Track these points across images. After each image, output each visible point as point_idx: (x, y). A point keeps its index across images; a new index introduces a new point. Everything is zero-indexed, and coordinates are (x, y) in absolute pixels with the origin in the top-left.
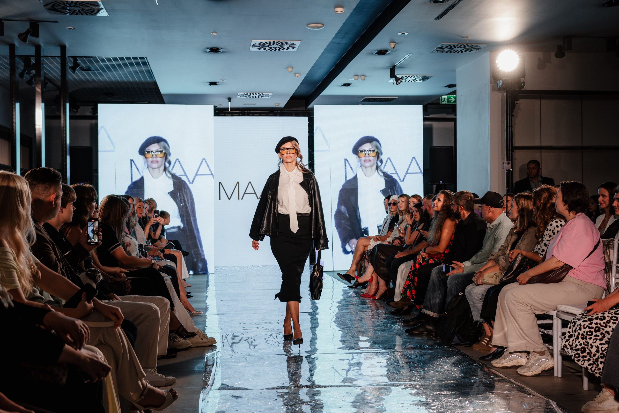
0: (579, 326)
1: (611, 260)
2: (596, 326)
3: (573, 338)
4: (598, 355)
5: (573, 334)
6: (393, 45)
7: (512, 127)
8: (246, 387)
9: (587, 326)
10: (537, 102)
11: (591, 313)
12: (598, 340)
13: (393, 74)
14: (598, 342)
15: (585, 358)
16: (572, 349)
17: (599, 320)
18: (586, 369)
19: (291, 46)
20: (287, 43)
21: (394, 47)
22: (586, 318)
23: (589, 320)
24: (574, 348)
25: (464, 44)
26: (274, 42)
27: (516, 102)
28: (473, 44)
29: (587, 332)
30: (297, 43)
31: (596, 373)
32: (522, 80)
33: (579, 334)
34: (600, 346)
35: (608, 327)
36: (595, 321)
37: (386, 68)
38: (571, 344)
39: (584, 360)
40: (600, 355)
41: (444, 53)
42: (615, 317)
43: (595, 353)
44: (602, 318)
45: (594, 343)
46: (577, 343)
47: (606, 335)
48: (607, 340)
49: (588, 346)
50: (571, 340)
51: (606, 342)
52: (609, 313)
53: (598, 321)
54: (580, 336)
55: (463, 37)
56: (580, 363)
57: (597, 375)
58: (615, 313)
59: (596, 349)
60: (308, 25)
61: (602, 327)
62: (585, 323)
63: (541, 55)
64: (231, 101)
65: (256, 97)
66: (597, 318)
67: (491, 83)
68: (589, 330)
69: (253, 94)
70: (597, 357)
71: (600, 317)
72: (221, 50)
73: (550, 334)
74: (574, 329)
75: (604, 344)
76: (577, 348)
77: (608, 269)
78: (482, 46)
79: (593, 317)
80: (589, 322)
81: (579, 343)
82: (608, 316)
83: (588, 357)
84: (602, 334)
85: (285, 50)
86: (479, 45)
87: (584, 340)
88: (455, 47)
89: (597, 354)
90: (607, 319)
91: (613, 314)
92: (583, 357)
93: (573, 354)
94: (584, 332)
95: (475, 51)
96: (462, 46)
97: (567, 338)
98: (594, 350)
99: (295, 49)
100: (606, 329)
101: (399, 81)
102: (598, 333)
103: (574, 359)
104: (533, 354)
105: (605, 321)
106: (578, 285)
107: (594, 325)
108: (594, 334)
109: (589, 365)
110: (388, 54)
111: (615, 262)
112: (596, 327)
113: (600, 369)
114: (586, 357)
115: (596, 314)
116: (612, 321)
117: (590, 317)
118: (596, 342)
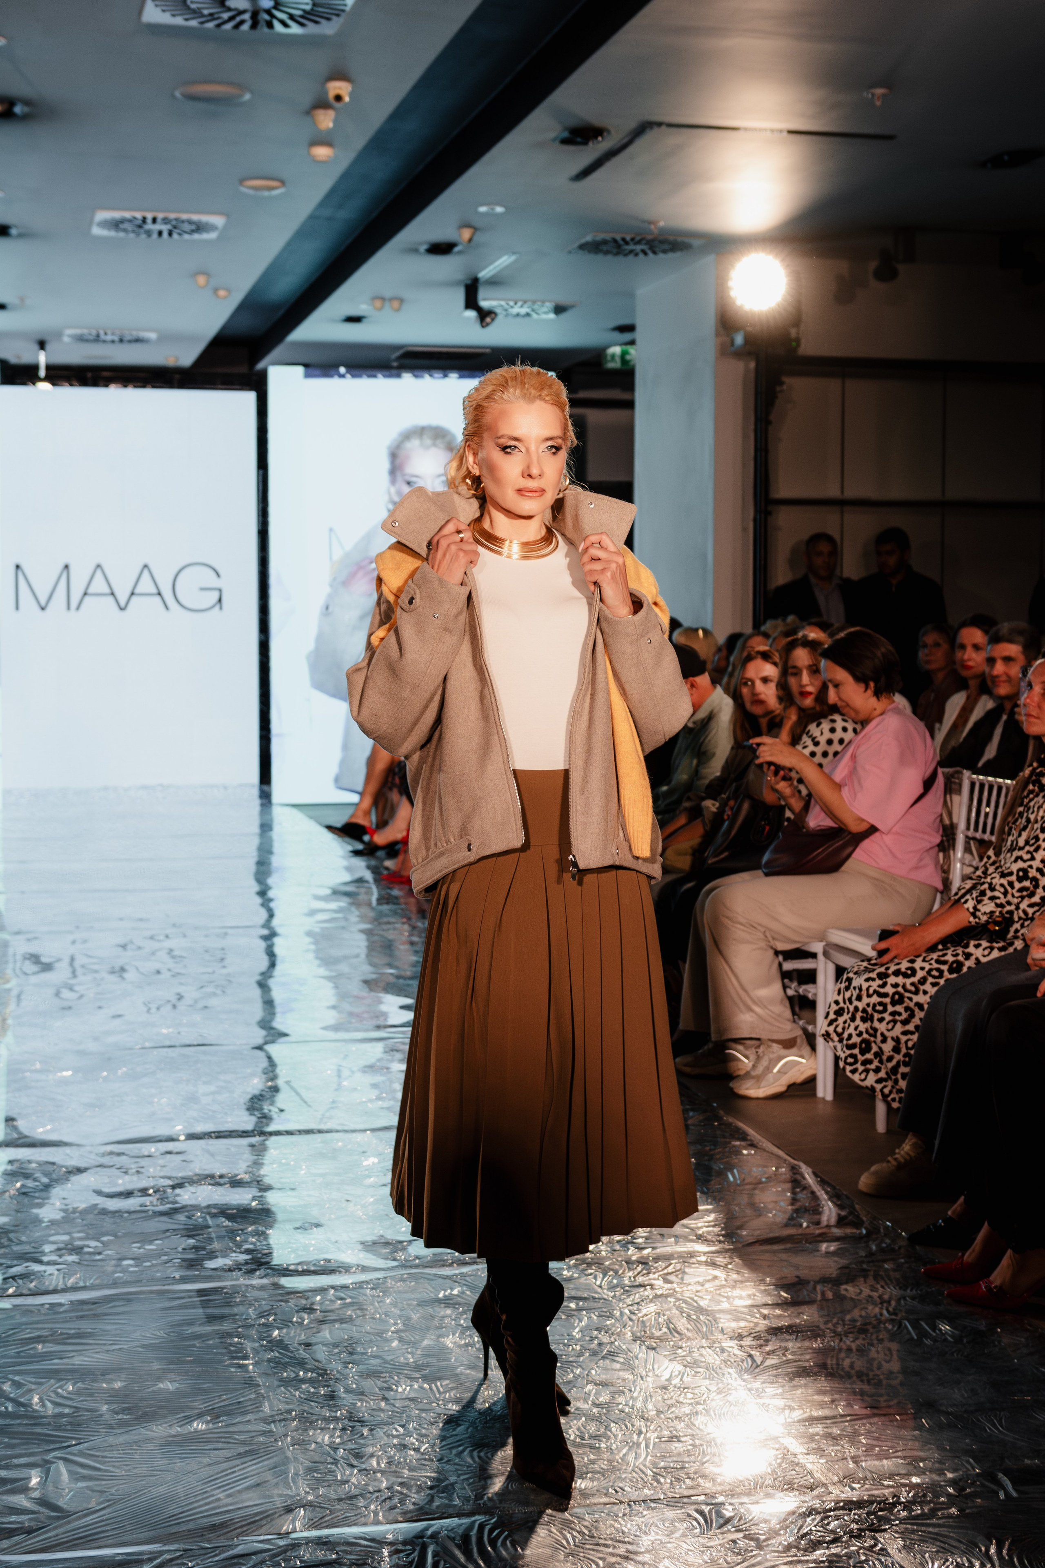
0: (857, 991)
1: (955, 820)
2: (894, 990)
3: (846, 1017)
4: (898, 1057)
5: (845, 1007)
6: (466, 234)
7: (766, 451)
8: (65, 1139)
9: (875, 992)
10: (834, 385)
11: (886, 958)
12: (899, 1025)
13: (471, 302)
14: (899, 1028)
15: (868, 1066)
16: (841, 1041)
17: (901, 977)
18: (873, 1089)
19: (199, 228)
20: (190, 222)
21: (470, 240)
22: (873, 970)
23: (882, 976)
24: (845, 1042)
25: (649, 237)
26: (154, 220)
27: (778, 389)
28: (671, 238)
29: (874, 1005)
30: (218, 221)
31: (894, 1100)
32: (793, 332)
33: (856, 1009)
34: (903, 1038)
35: (921, 992)
36: (892, 980)
37: (454, 284)
38: (839, 1030)
39: (867, 1071)
40: (902, 1059)
41: (600, 257)
42: (938, 970)
43: (892, 1053)
44: (909, 972)
45: (888, 1030)
46: (851, 1030)
47: (916, 1013)
48: (919, 1022)
49: (875, 1036)
50: (841, 1020)
51: (917, 1027)
52: (924, 960)
53: (900, 980)
54: (859, 1015)
55: (644, 221)
56: (856, 1077)
57: (895, 1105)
58: (937, 961)
59: (893, 1043)
60: (241, 181)
61: (907, 995)
62: (871, 983)
63: (843, 266)
64: (48, 347)
65: (113, 342)
66: (897, 973)
67: (717, 334)
68: (879, 1000)
69: (106, 334)
70: (894, 1062)
71: (903, 970)
72: (13, 231)
73: (810, 996)
74: (848, 995)
75: (912, 1033)
76: (850, 1042)
77: (948, 841)
78: (695, 243)
79: (888, 969)
80: (879, 982)
81: (856, 1029)
82: (922, 969)
83: (876, 1063)
84: (907, 1009)
85: (186, 236)
86: (686, 240)
87: (868, 1024)
88: (627, 243)
89: (896, 1055)
90: (920, 974)
91: (933, 962)
92: (866, 1062)
93: (843, 1056)
94: (868, 1005)
95: (678, 254)
96: (644, 242)
97: (832, 1016)
98: (887, 1047)
99: (213, 235)
100: (916, 998)
101: (488, 320)
102: (899, 1008)
103: (844, 1069)
104: (769, 1046)
105: (915, 979)
106: (877, 883)
107: (889, 990)
108: (890, 1008)
109: (879, 1081)
110: (460, 252)
111: (962, 826)
112: (894, 994)
113: (900, 1091)
114: (870, 1062)
115: (896, 961)
116: (930, 980)
117: (883, 969)
118: (893, 1027)
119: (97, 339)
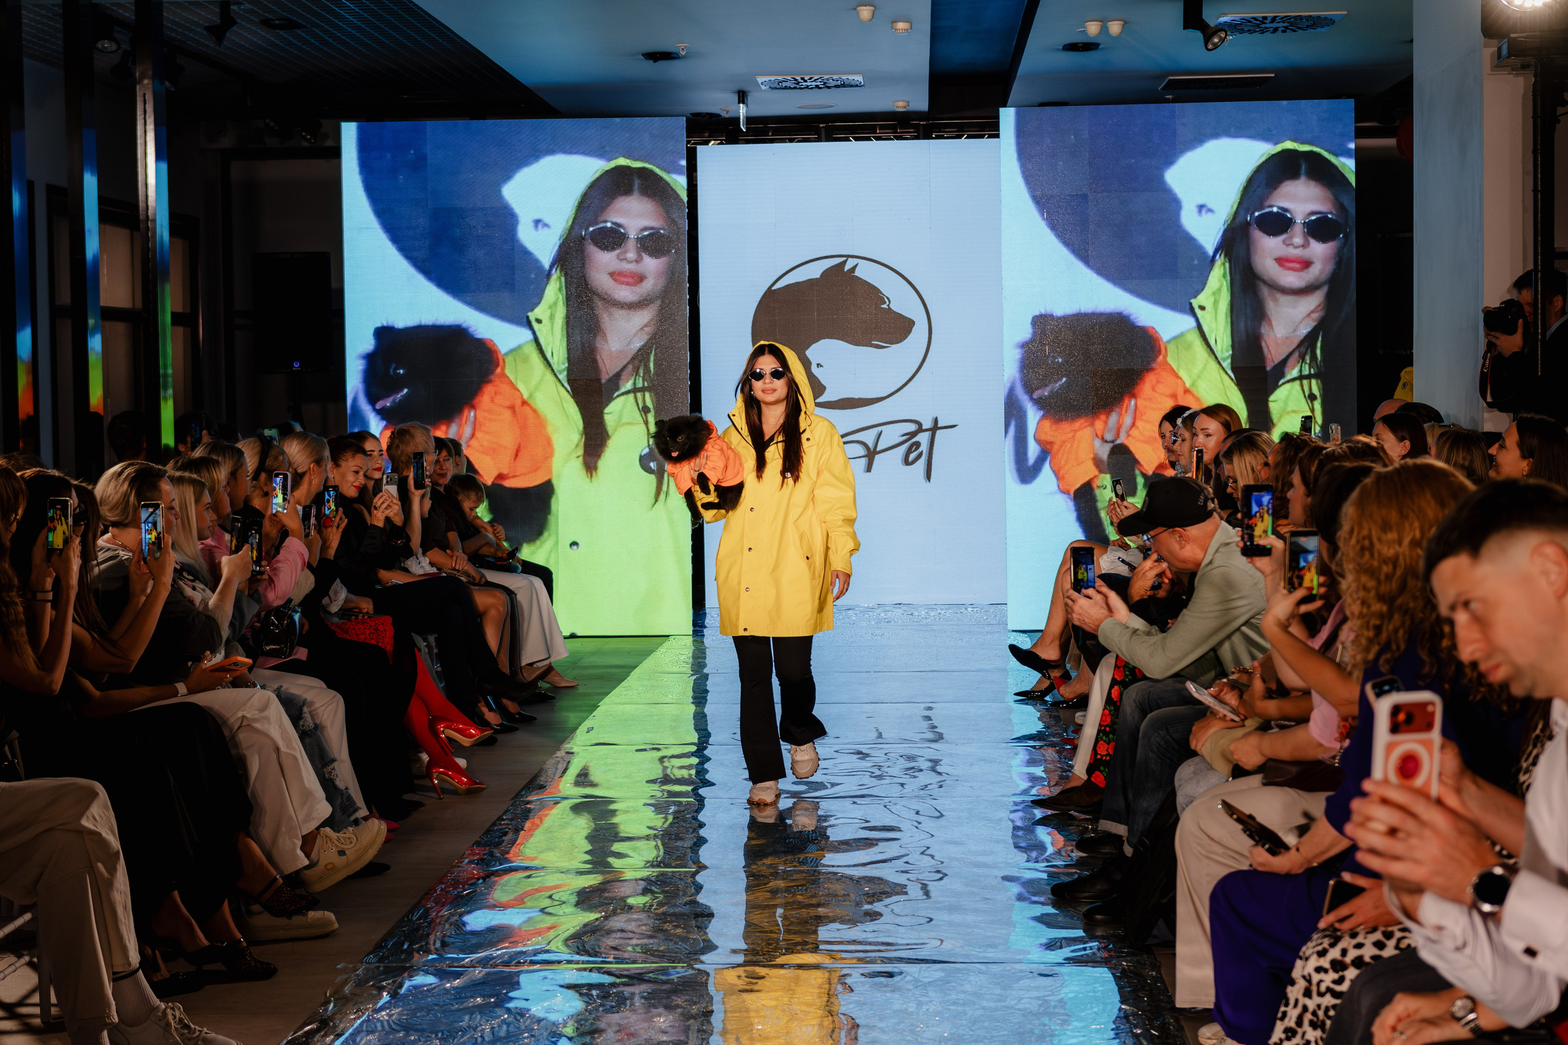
9: (1329, 989)
13: (1192, 19)
23: (1338, 966)
29: (1327, 1009)
33: (1305, 1009)
54: (1308, 1016)
62: (1322, 976)
64: (747, 98)
65: (817, 86)
67: (1485, 44)
80: (1333, 975)
101: (1216, 40)
119: (797, 86)
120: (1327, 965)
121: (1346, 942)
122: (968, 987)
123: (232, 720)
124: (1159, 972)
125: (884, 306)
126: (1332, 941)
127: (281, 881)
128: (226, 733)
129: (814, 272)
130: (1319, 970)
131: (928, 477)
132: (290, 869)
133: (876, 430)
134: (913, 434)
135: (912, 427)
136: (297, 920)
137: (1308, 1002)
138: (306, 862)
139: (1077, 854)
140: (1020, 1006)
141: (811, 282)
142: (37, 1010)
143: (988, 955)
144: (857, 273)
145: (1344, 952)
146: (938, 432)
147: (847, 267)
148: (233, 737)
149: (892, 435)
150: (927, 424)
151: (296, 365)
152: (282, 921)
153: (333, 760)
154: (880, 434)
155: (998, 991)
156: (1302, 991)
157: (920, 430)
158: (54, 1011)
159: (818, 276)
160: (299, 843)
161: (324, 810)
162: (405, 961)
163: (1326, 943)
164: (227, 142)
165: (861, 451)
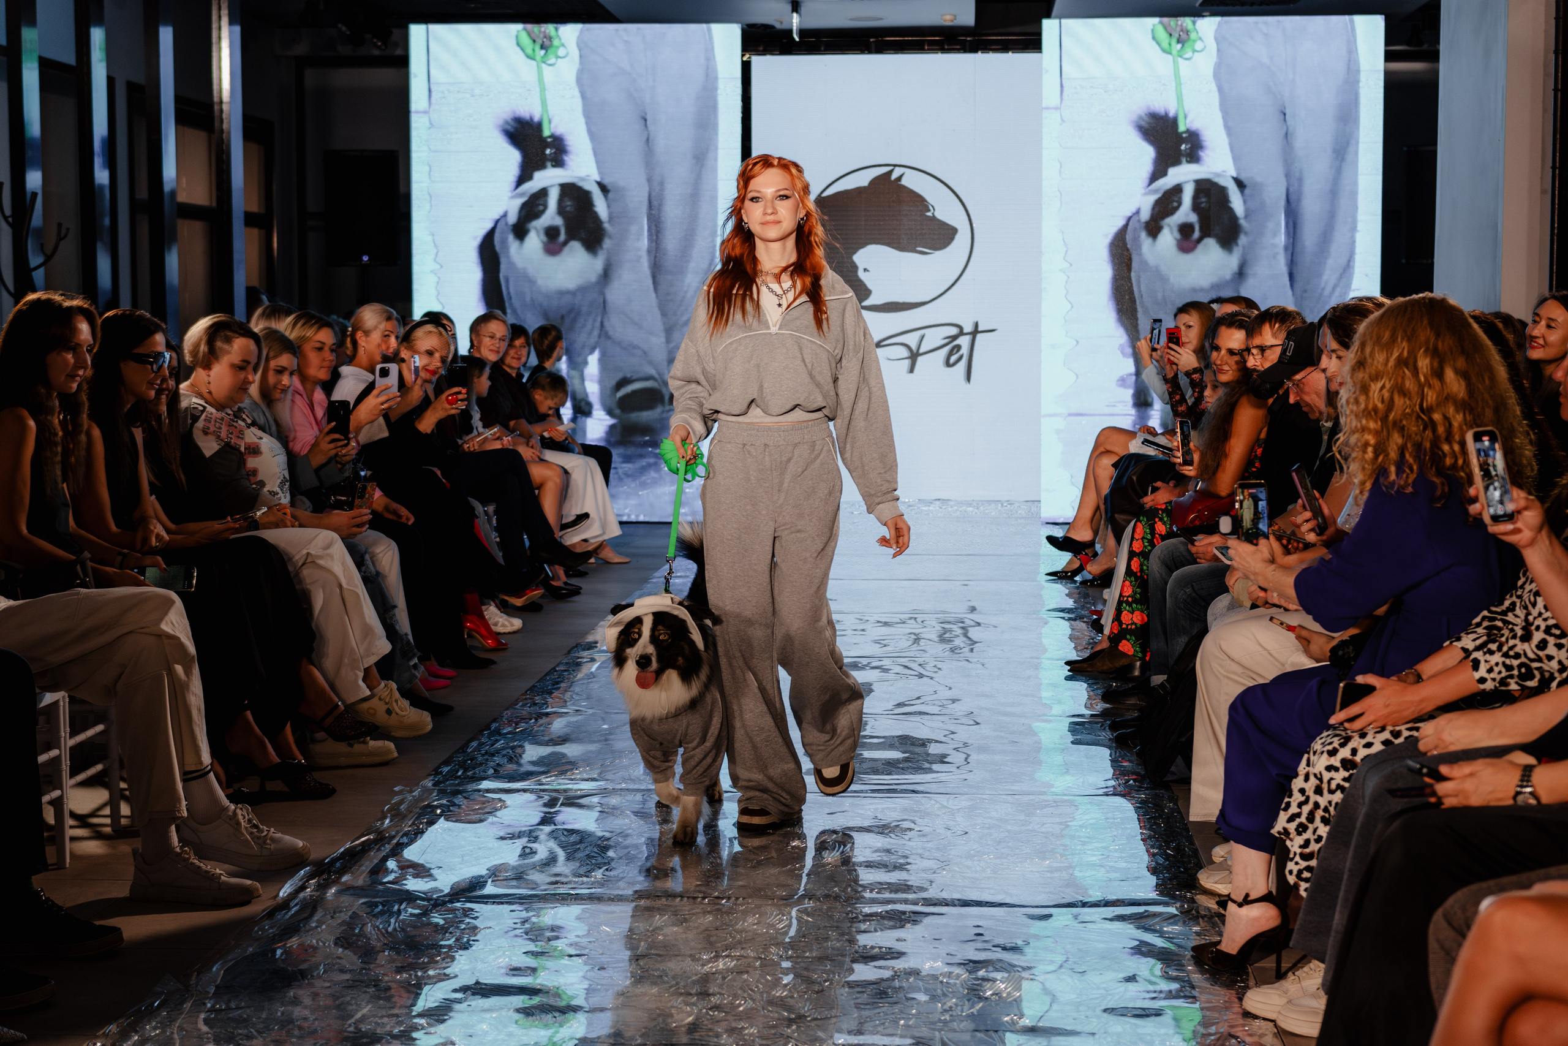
23: (1347, 764)
33: (1317, 805)
54: (1319, 813)
62: (1333, 774)
64: (799, 8)
76: (1307, 850)
94: (1330, 802)
103: (1296, 886)
120: (1338, 764)
121: (1356, 742)
122: (994, 814)
123: (297, 557)
124: (1176, 804)
125: (929, 214)
126: (1342, 741)
127: (342, 708)
128: (291, 568)
129: (862, 180)
130: (1329, 768)
131: (968, 378)
132: (351, 700)
133: (919, 333)
134: (954, 338)
135: (954, 331)
136: (358, 748)
137: (1318, 798)
138: (368, 693)
139: (1100, 706)
140: (1043, 830)
141: (859, 191)
142: (108, 821)
143: (1014, 788)
144: (904, 182)
145: (1354, 752)
146: (979, 336)
147: (894, 176)
148: (297, 574)
149: (935, 337)
150: (968, 328)
151: (365, 258)
152: (342, 747)
153: (395, 607)
154: (923, 337)
155: (1022, 817)
156: (1313, 789)
157: (961, 333)
158: (123, 821)
159: (865, 183)
160: (361, 674)
161: (384, 647)
162: (459, 785)
163: (1336, 742)
164: (301, 49)
165: (904, 352)
